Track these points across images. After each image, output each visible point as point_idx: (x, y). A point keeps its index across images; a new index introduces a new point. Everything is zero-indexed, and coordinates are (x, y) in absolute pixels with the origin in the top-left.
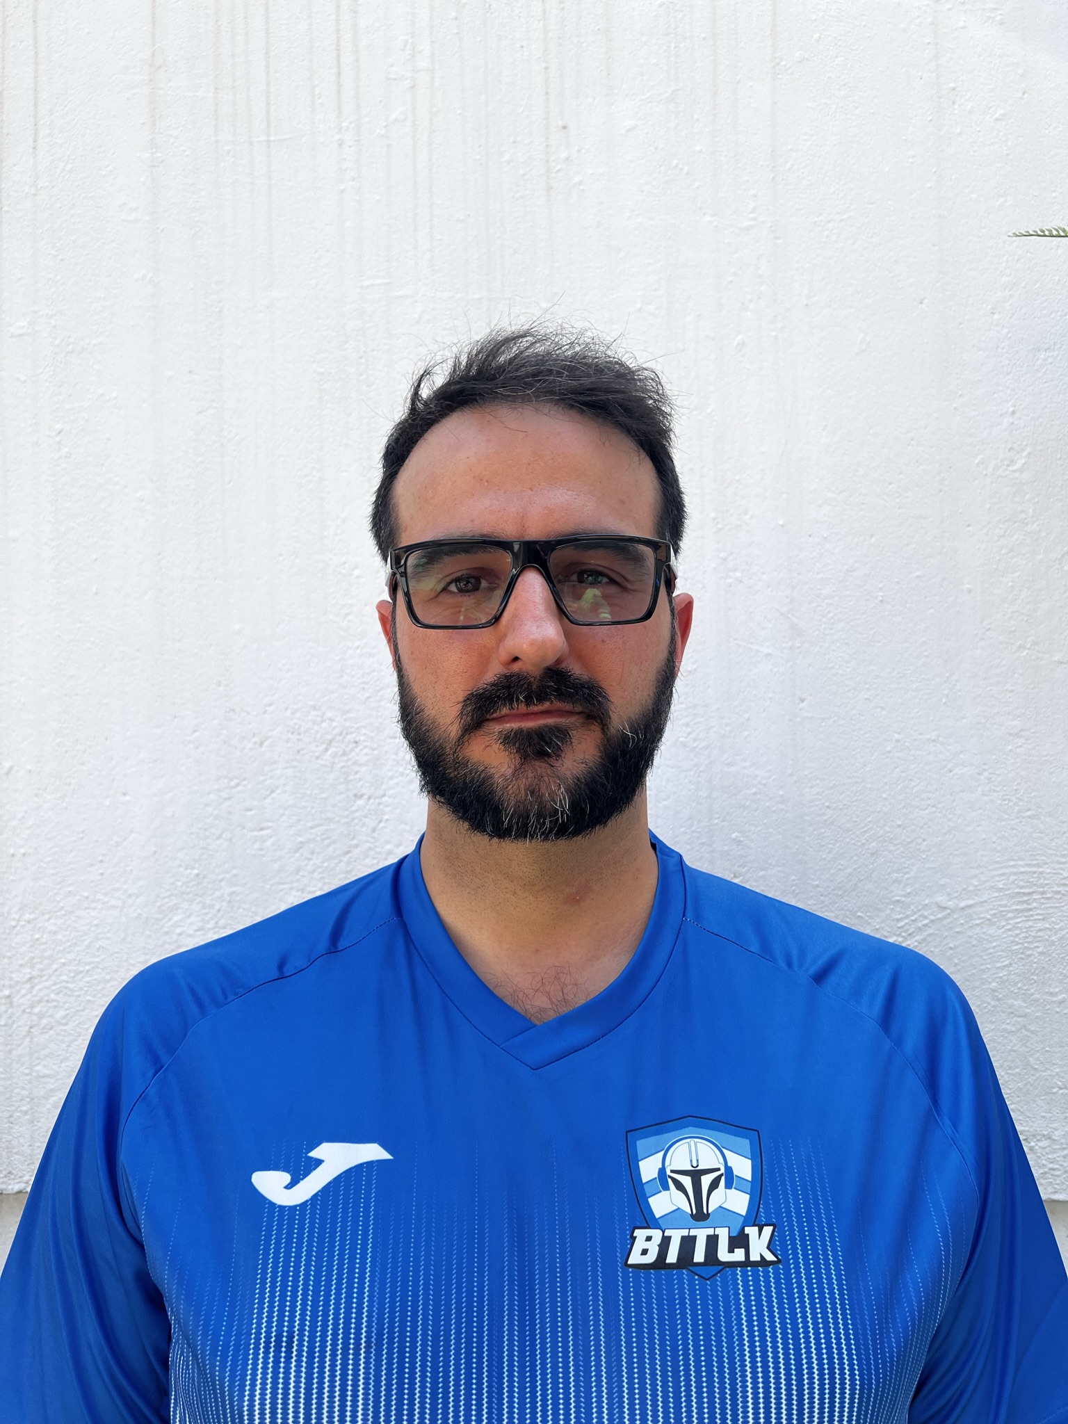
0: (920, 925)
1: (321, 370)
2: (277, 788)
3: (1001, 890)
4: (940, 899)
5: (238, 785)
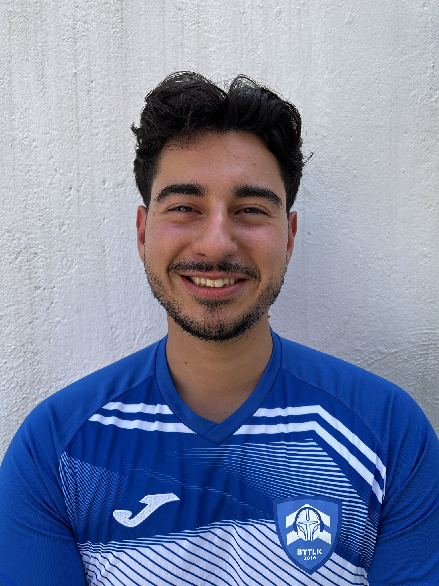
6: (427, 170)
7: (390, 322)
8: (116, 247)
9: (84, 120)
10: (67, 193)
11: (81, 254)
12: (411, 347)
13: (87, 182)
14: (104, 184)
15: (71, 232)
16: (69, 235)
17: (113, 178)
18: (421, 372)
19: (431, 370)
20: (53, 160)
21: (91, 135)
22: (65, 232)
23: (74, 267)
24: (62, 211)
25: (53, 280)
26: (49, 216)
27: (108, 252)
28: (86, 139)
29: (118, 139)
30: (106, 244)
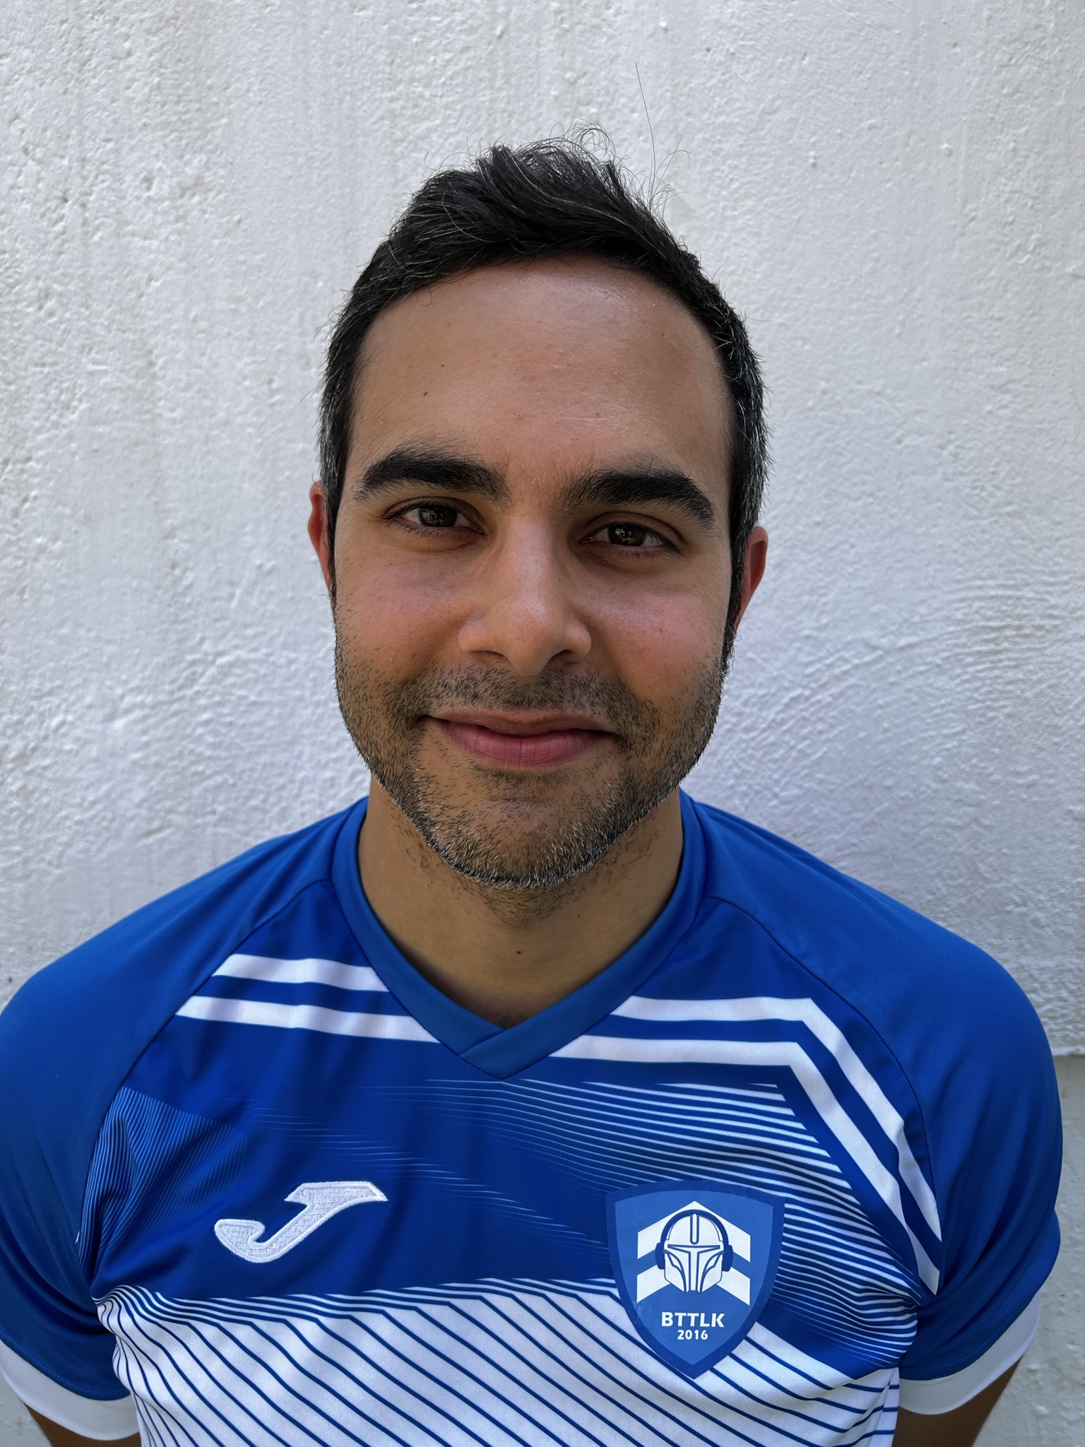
6: (1015, 150)
7: (900, 565)
8: (179, 356)
9: (96, 17)
10: (54, 211)
11: (91, 374)
12: (952, 633)
13: (104, 181)
14: (148, 188)
15: (67, 315)
16: (61, 323)
17: (169, 173)
18: (977, 701)
19: (1004, 696)
20: (19, 125)
21: (114, 58)
22: (51, 314)
23: (76, 408)
24: (43, 258)
25: (24, 439)
26: (11, 272)
27: (162, 368)
28: (98, 69)
29: (181, 65)
30: (156, 346)
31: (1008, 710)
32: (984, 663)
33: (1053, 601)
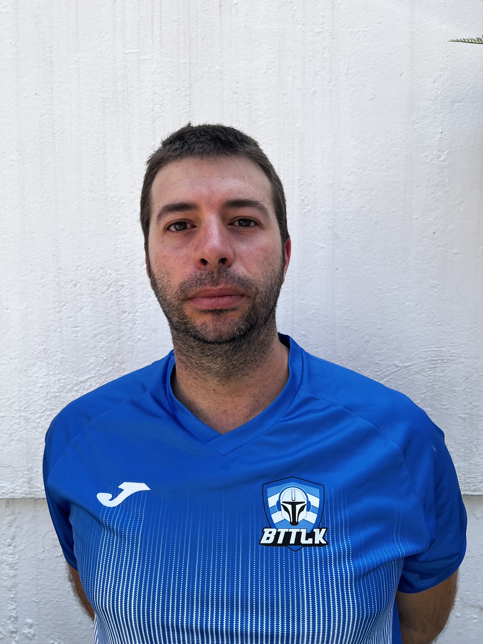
0: (386, 374)
1: (104, 96)
2: (84, 307)
3: (424, 358)
4: (397, 362)
5: (64, 305)
31: (440, 385)
32: (431, 371)
33: (453, 351)
